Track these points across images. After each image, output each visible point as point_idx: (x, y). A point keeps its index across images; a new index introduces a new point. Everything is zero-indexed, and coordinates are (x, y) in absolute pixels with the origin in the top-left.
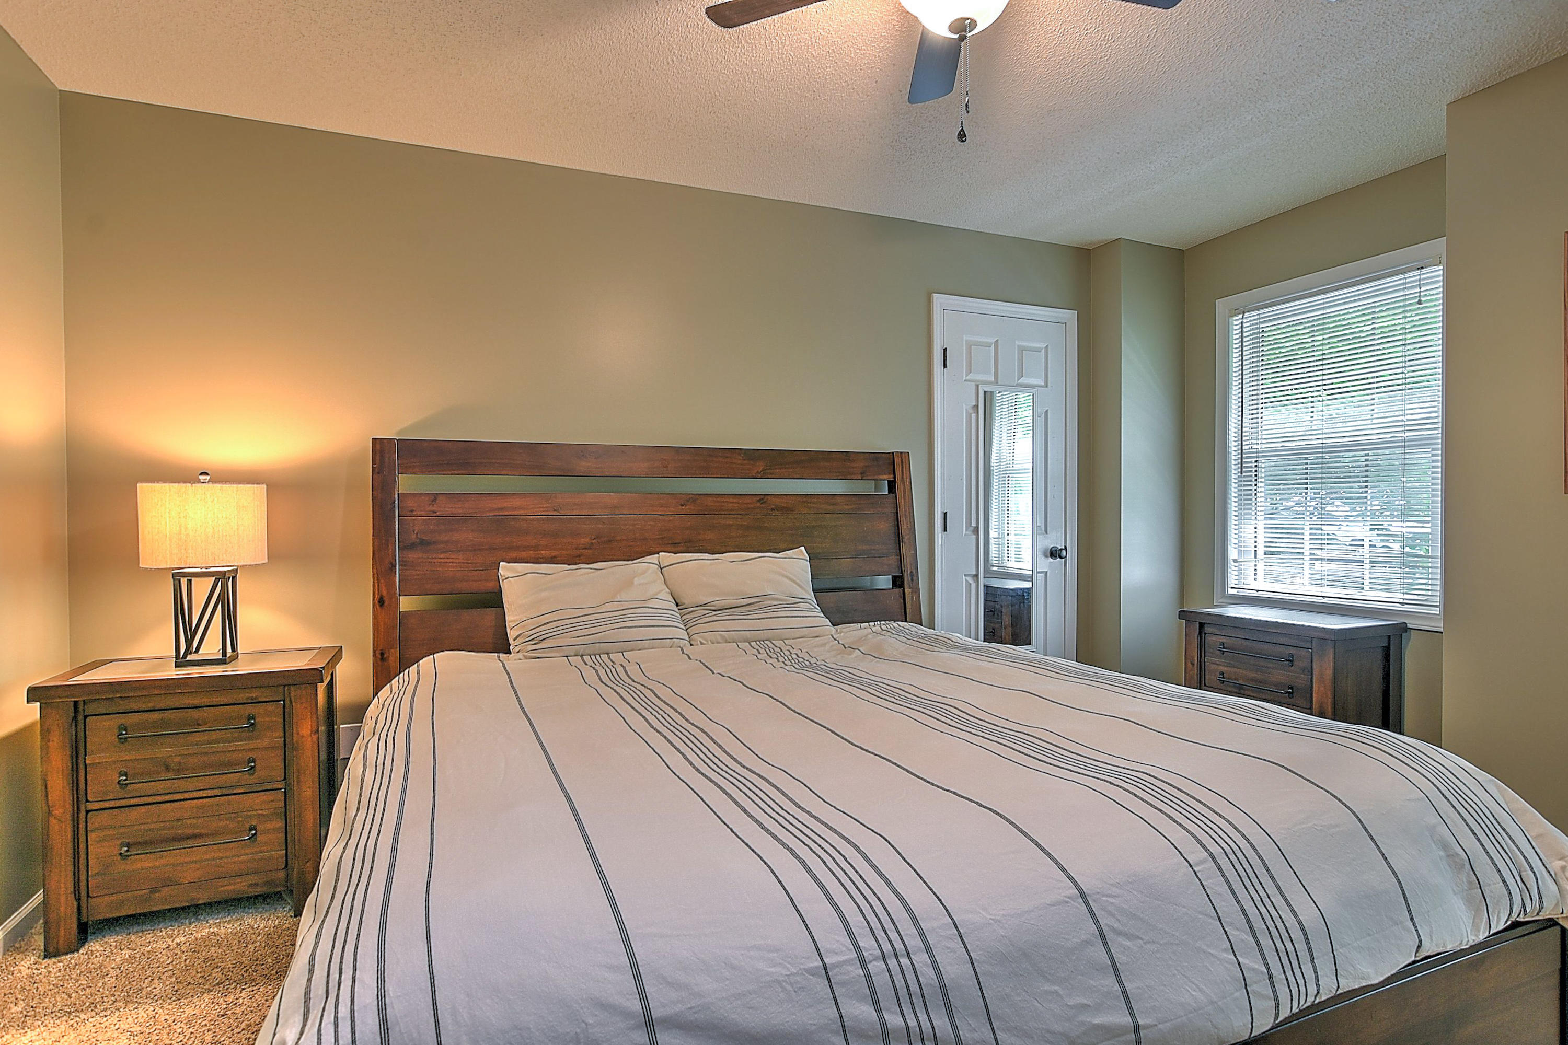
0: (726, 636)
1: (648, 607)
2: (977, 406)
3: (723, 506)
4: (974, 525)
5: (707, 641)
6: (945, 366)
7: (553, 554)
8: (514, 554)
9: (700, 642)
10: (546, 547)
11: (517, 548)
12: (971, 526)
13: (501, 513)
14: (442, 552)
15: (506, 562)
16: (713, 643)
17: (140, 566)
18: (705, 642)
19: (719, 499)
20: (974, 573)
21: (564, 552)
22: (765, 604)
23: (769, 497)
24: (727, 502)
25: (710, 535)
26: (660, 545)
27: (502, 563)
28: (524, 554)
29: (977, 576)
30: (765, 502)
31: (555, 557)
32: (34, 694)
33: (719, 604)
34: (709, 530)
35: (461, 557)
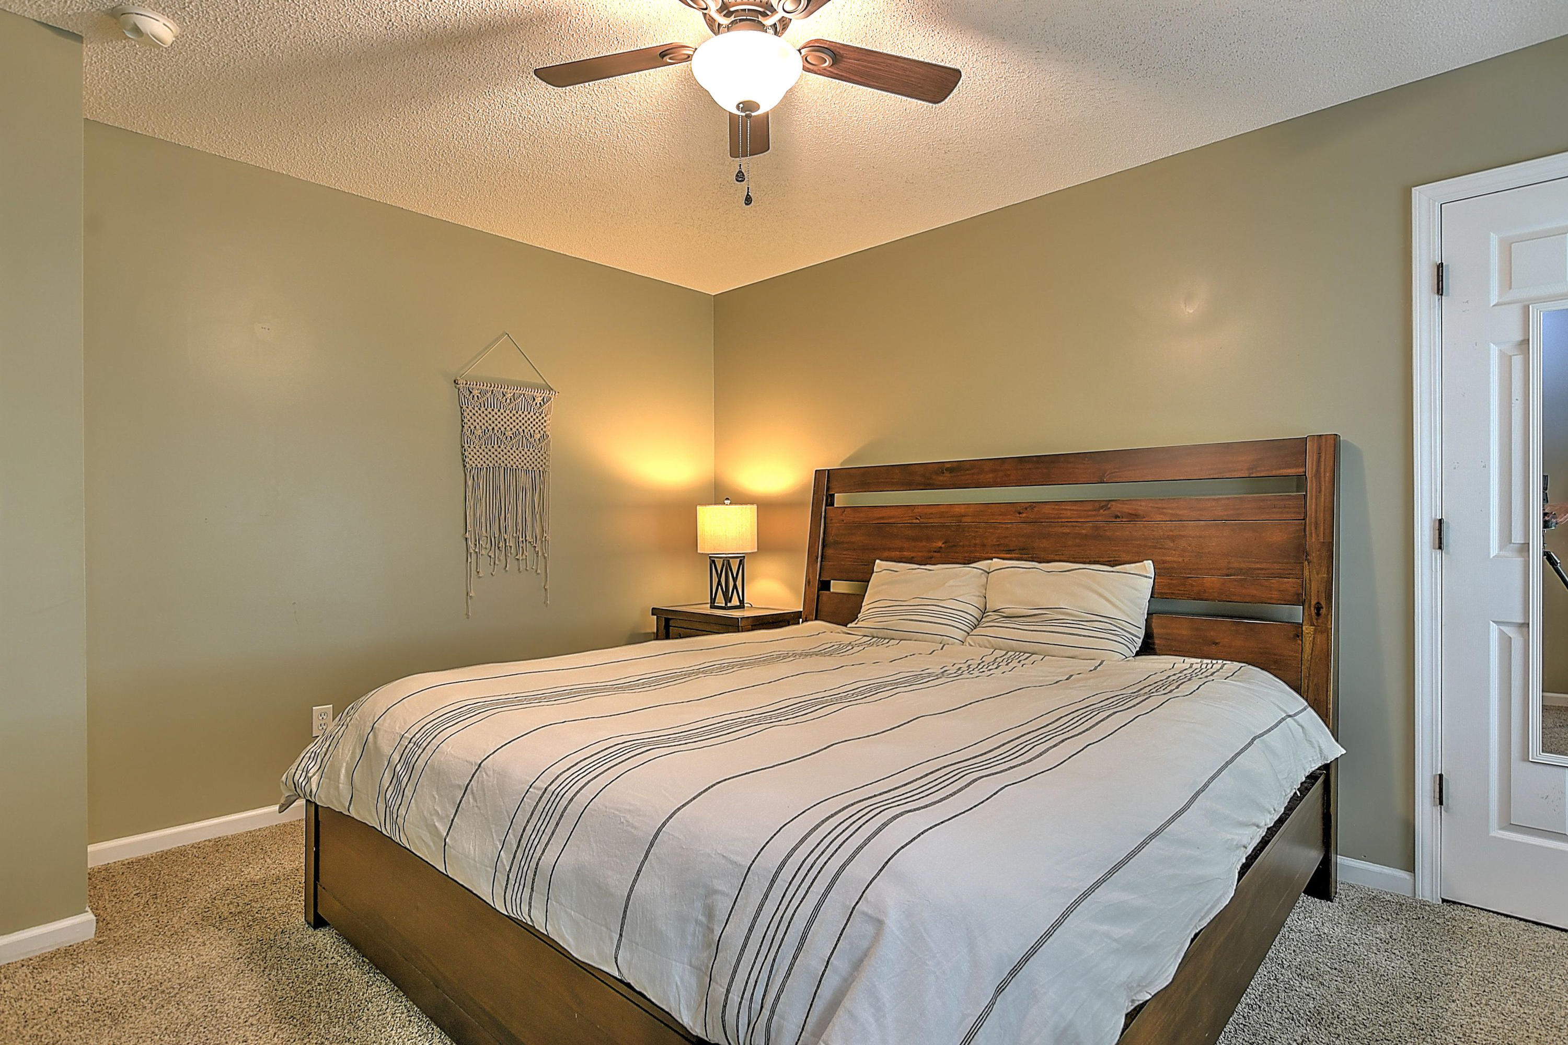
0: (992, 641)
1: (938, 606)
2: (1525, 343)
3: (1061, 514)
4: (1518, 538)
5: (975, 643)
6: (1440, 291)
7: (912, 555)
8: (886, 554)
9: (969, 643)
10: (908, 550)
11: (889, 549)
12: (1511, 543)
13: (882, 522)
14: (845, 550)
15: (881, 560)
16: (981, 647)
17: (699, 551)
18: (973, 644)
19: (1057, 507)
20: (1520, 620)
21: (920, 554)
22: (1048, 617)
23: (1113, 503)
24: (1066, 509)
25: (1044, 544)
26: (996, 551)
27: (877, 561)
28: (893, 554)
29: (1526, 625)
30: (1109, 508)
31: (913, 557)
32: (655, 611)
33: (1008, 612)
34: (1044, 538)
35: (855, 554)
